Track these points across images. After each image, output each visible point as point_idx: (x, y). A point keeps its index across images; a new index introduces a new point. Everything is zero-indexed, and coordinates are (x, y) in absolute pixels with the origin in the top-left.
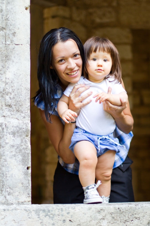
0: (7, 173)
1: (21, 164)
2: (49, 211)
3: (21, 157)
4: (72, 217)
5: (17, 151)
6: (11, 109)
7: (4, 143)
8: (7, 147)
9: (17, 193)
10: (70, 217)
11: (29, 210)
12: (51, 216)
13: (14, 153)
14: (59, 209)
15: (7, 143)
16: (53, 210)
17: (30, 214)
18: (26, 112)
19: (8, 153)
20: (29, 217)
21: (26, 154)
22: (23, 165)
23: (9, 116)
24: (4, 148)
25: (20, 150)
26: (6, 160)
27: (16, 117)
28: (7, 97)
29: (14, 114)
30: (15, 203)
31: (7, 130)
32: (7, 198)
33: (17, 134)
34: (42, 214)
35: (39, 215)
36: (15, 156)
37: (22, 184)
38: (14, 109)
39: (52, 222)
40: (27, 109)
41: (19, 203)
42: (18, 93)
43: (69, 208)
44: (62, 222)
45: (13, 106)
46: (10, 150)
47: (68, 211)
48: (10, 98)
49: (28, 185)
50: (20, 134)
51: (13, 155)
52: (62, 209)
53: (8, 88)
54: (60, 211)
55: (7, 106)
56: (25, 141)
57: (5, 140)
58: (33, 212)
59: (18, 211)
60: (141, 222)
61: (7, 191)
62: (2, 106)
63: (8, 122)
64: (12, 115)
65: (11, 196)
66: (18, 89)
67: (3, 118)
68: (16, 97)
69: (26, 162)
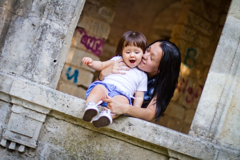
0: (40, 59)
1: (51, 56)
2: (56, 94)
3: (52, 52)
4: (69, 104)
5: (51, 46)
6: (57, 16)
7: (44, 38)
8: (46, 41)
9: (41, 76)
10: (68, 103)
11: (42, 89)
12: (56, 98)
13: (49, 47)
14: (63, 96)
15: (46, 39)
16: (59, 95)
17: (42, 92)
18: (67, 21)
19: (45, 46)
20: (41, 93)
21: (57, 51)
22: (52, 57)
23: (54, 21)
24: (43, 42)
25: (54, 47)
26: (41, 51)
27: (59, 23)
28: (58, 8)
29: (58, 21)
30: (38, 82)
31: (50, 30)
32: (34, 77)
33: (55, 35)
34: (50, 95)
35: (48, 94)
36: (49, 49)
37: (47, 70)
38: (60, 17)
39: (55, 103)
40: (68, 19)
41: (40, 83)
42: (66, 7)
43: (70, 97)
44: (62, 105)
45: (59, 15)
46: (47, 45)
47: (68, 99)
48: (59, 8)
49: (50, 72)
50: (58, 35)
51: (48, 49)
52: (65, 96)
53: (60, 1)
54: (63, 97)
55: (55, 13)
56: (59, 42)
57: (46, 36)
58: (45, 91)
59: (35, 87)
60: (118, 126)
61: (36, 72)
62: (52, 12)
63: (52, 25)
64: (57, 20)
65: (37, 76)
66: (67, 4)
67: (49, 21)
68: (63, 9)
69: (54, 56)
